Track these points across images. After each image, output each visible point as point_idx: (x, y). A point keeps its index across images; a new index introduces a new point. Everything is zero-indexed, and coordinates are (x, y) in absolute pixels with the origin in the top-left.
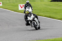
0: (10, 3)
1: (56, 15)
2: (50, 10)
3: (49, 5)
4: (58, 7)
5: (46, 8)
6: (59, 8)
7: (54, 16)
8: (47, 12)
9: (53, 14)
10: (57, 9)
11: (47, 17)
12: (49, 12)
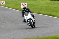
0: (13, 1)
1: (56, 13)
2: (51, 8)
3: (50, 4)
5: (47, 6)
8: (48, 10)
9: (54, 12)
10: (57, 8)
11: (48, 15)
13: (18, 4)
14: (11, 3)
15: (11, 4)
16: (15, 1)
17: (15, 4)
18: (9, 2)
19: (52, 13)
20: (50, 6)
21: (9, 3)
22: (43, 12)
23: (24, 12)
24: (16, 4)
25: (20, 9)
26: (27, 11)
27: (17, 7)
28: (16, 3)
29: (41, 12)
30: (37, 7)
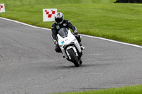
1: (128, 33)
2: (115, 21)
3: (112, 11)
4: (133, 14)
5: (105, 16)
6: (134, 17)
7: (124, 36)
8: (108, 25)
9: (123, 31)
10: (131, 20)
11: (108, 37)
12: (112, 26)
13: (35, 12)
14: (19, 9)
15: (19, 11)
16: (30, 4)
17: (28, 11)
18: (15, 6)
19: (118, 33)
20: (114, 16)
21: (14, 9)
22: (96, 31)
23: (58, 27)
24: (31, 12)
25: (40, 24)
26: (64, 25)
27: (35, 18)
28: (31, 9)
29: (91, 31)
30: (81, 18)
